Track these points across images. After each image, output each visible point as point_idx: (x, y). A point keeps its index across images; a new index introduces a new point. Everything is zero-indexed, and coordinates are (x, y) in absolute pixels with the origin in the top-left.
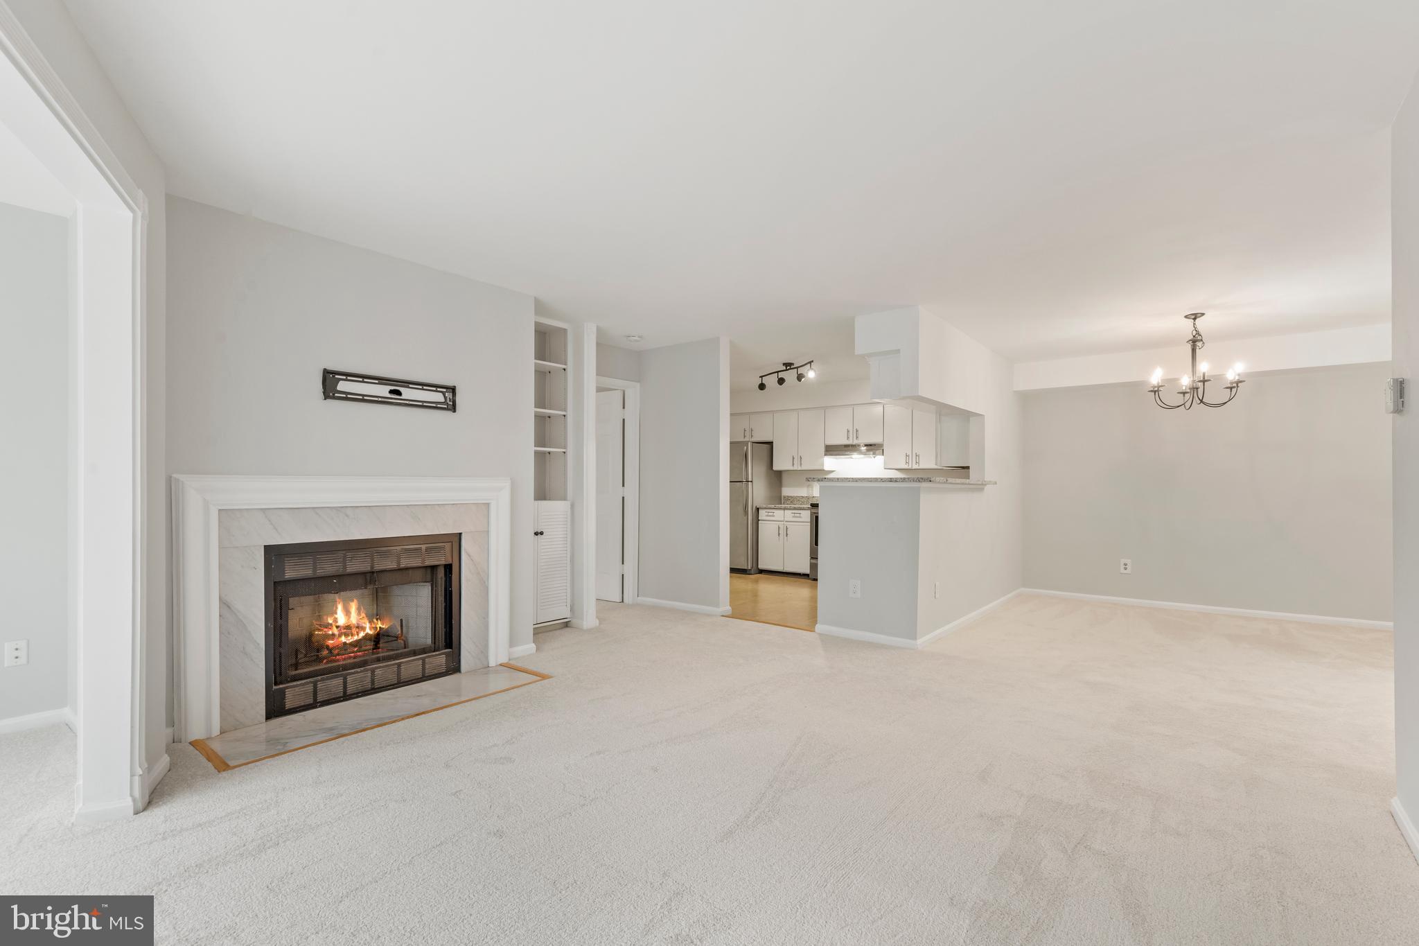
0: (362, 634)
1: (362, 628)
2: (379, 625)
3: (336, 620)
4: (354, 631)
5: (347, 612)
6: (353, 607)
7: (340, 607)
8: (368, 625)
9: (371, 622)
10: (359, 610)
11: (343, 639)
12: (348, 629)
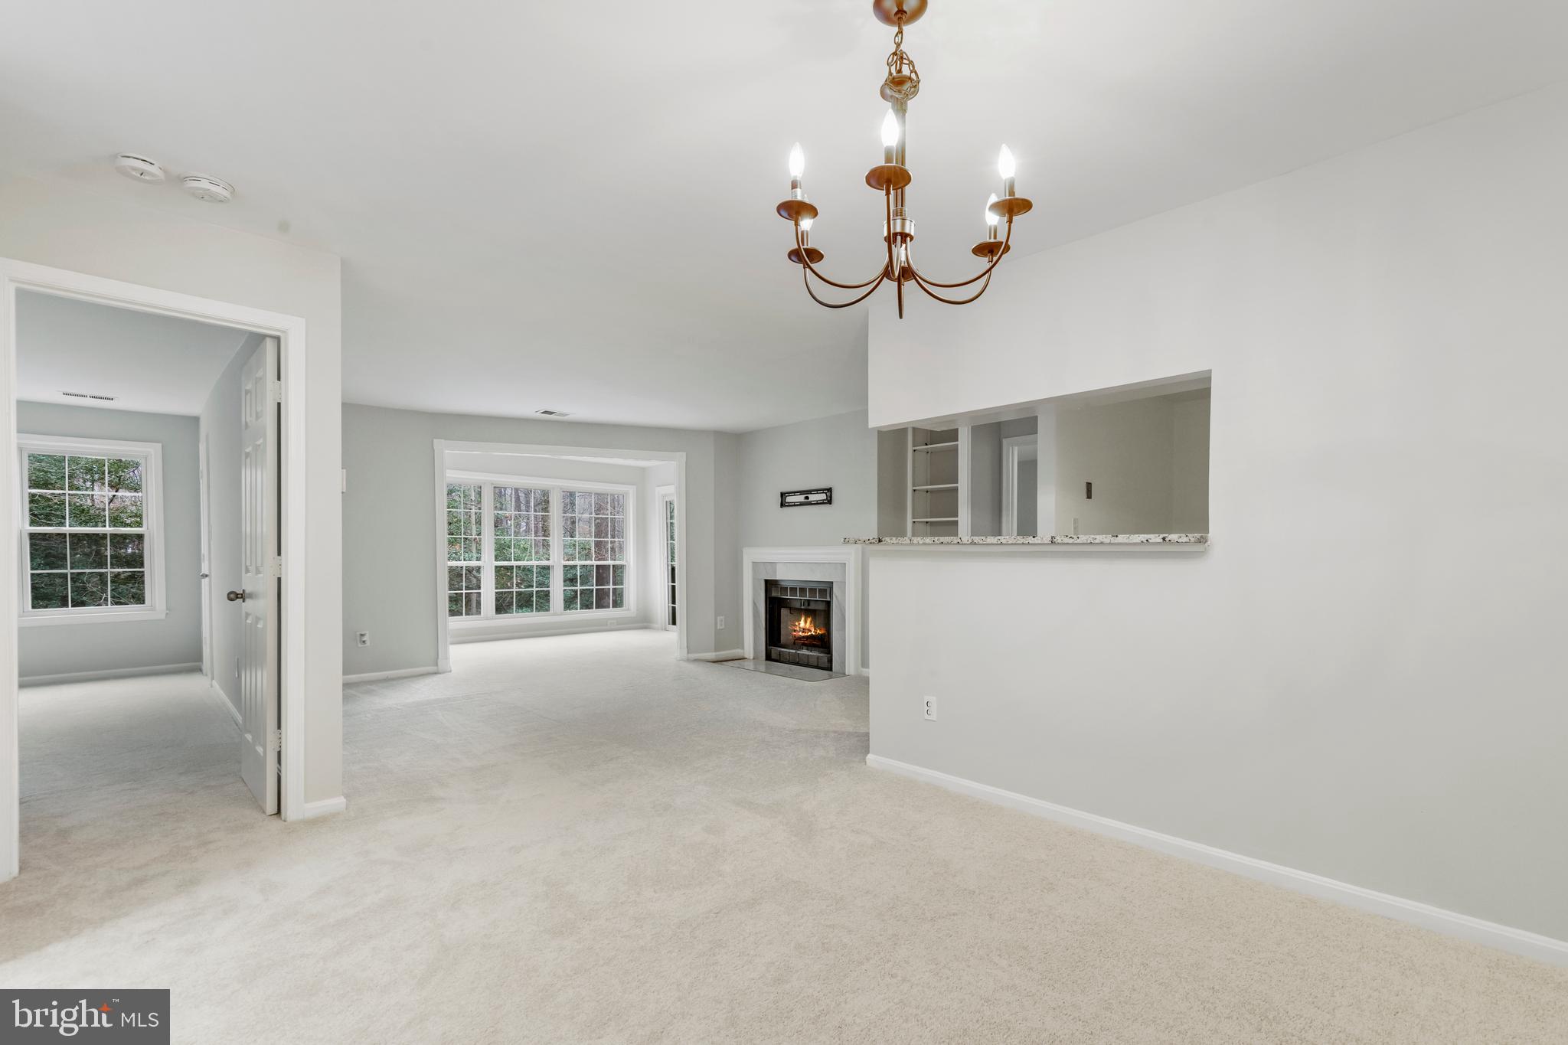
0: (809, 633)
1: (810, 631)
2: (818, 631)
3: (799, 624)
4: (807, 631)
5: (806, 622)
6: (809, 620)
7: (803, 619)
8: (813, 630)
9: (815, 629)
10: (811, 622)
11: (800, 633)
12: (804, 630)
